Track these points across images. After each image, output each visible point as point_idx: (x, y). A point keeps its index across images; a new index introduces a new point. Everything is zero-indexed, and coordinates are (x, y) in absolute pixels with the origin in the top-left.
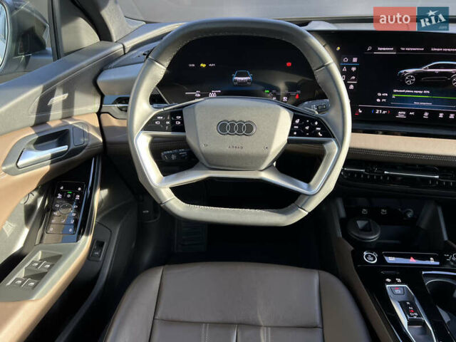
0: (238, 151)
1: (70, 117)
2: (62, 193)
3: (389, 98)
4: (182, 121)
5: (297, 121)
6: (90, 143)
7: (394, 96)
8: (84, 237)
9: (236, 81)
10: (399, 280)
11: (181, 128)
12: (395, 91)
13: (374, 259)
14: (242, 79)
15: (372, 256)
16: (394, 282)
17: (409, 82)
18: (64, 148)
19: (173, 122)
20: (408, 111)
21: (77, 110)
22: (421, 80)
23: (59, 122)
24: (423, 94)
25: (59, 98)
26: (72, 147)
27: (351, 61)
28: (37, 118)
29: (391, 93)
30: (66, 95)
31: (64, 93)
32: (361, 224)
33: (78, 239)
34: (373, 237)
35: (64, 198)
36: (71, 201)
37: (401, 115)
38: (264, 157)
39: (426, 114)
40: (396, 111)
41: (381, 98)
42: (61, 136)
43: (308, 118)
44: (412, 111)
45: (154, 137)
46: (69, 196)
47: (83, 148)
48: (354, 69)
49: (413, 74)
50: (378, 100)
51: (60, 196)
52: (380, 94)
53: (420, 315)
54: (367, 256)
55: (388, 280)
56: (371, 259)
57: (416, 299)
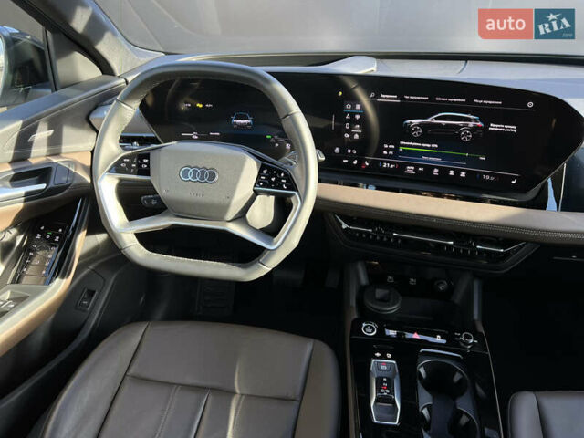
0: (200, 198)
1: (57, 154)
2: (41, 232)
3: (396, 150)
4: (148, 164)
5: (265, 172)
6: (75, 182)
7: (401, 149)
8: (58, 280)
9: (235, 123)
10: (389, 356)
11: (147, 173)
12: (402, 143)
13: (373, 331)
14: (242, 122)
15: (372, 327)
16: (383, 357)
17: (416, 134)
18: (43, 186)
19: (139, 165)
20: (417, 166)
21: (65, 148)
22: (428, 133)
23: (43, 159)
24: (431, 148)
25: (43, 134)
26: (51, 185)
27: (354, 107)
28: (14, 154)
29: (398, 145)
30: (52, 132)
31: (49, 129)
32: (380, 293)
33: (51, 281)
34: (389, 308)
35: (43, 236)
36: (51, 243)
37: (410, 170)
38: (226, 208)
39: (436, 170)
40: (404, 166)
41: (388, 150)
42: (42, 174)
43: (275, 169)
44: (422, 166)
45: (121, 180)
46: (48, 237)
47: (67, 187)
48: (358, 117)
49: (420, 125)
50: (385, 152)
51: (39, 236)
52: (386, 146)
53: (392, 392)
54: (366, 327)
55: (378, 354)
56: (369, 330)
57: (397, 377)
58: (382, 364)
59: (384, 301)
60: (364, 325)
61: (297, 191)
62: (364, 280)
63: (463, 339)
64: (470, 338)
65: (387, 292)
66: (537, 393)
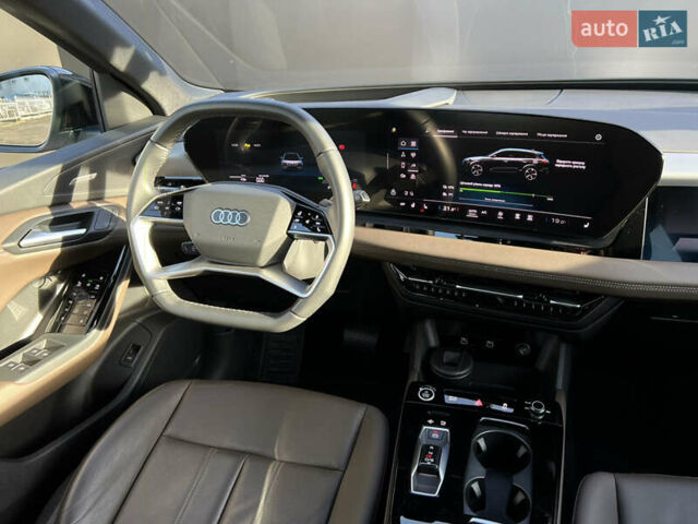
0: (230, 242)
1: (100, 199)
2: (82, 280)
3: (456, 192)
4: (181, 207)
5: (300, 214)
6: (117, 228)
7: (461, 190)
8: (95, 331)
9: (285, 164)
10: (444, 423)
11: (179, 215)
12: (462, 183)
13: (431, 396)
14: (292, 162)
15: (430, 392)
16: (437, 424)
17: (476, 173)
18: (83, 231)
19: (172, 208)
20: (479, 209)
21: (109, 192)
22: (490, 172)
23: (85, 203)
24: (493, 188)
25: (84, 178)
26: (92, 230)
27: (409, 145)
28: (54, 198)
29: (458, 186)
30: (94, 175)
31: (91, 172)
32: (449, 356)
33: (88, 332)
34: (458, 373)
35: (84, 286)
36: (90, 290)
37: (472, 214)
39: (500, 214)
40: (465, 209)
41: (447, 191)
42: (83, 218)
43: (312, 212)
44: (484, 209)
45: (155, 224)
46: (88, 285)
47: (107, 233)
48: (413, 155)
49: (480, 162)
50: (445, 194)
51: (79, 284)
52: (445, 187)
53: (437, 462)
54: (423, 391)
55: (430, 421)
56: (426, 395)
57: (448, 446)
58: (434, 432)
59: (453, 365)
60: (421, 389)
61: (331, 234)
62: (433, 342)
63: (533, 408)
64: (540, 407)
65: (458, 354)
66: (618, 475)
